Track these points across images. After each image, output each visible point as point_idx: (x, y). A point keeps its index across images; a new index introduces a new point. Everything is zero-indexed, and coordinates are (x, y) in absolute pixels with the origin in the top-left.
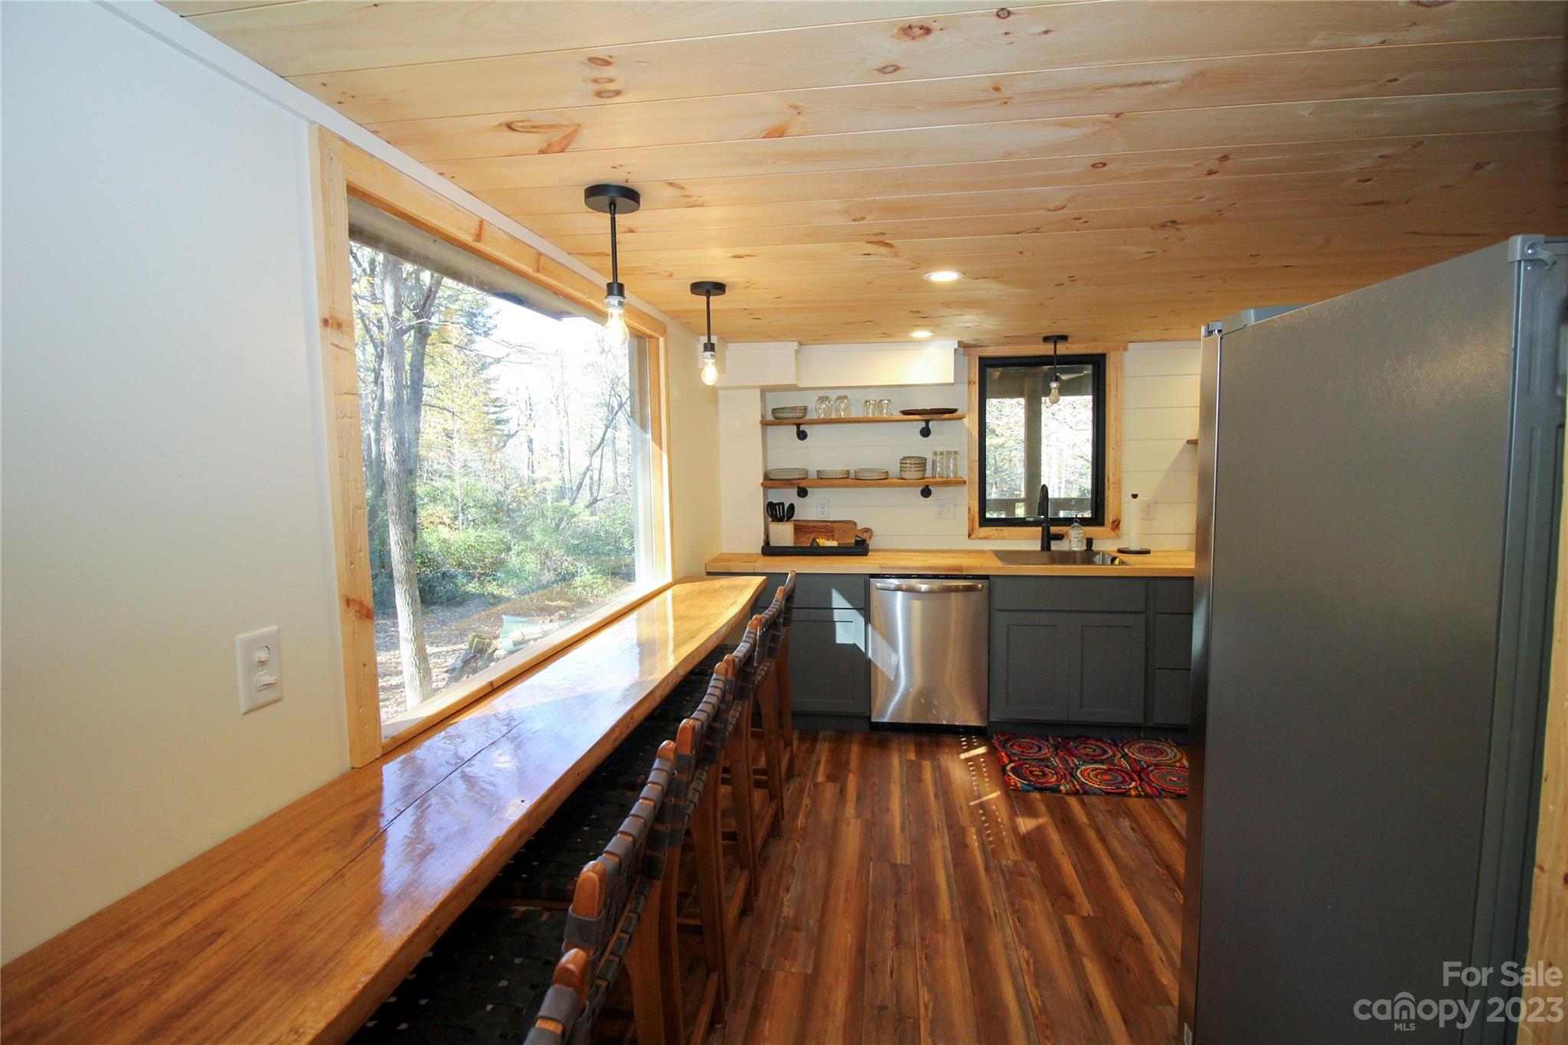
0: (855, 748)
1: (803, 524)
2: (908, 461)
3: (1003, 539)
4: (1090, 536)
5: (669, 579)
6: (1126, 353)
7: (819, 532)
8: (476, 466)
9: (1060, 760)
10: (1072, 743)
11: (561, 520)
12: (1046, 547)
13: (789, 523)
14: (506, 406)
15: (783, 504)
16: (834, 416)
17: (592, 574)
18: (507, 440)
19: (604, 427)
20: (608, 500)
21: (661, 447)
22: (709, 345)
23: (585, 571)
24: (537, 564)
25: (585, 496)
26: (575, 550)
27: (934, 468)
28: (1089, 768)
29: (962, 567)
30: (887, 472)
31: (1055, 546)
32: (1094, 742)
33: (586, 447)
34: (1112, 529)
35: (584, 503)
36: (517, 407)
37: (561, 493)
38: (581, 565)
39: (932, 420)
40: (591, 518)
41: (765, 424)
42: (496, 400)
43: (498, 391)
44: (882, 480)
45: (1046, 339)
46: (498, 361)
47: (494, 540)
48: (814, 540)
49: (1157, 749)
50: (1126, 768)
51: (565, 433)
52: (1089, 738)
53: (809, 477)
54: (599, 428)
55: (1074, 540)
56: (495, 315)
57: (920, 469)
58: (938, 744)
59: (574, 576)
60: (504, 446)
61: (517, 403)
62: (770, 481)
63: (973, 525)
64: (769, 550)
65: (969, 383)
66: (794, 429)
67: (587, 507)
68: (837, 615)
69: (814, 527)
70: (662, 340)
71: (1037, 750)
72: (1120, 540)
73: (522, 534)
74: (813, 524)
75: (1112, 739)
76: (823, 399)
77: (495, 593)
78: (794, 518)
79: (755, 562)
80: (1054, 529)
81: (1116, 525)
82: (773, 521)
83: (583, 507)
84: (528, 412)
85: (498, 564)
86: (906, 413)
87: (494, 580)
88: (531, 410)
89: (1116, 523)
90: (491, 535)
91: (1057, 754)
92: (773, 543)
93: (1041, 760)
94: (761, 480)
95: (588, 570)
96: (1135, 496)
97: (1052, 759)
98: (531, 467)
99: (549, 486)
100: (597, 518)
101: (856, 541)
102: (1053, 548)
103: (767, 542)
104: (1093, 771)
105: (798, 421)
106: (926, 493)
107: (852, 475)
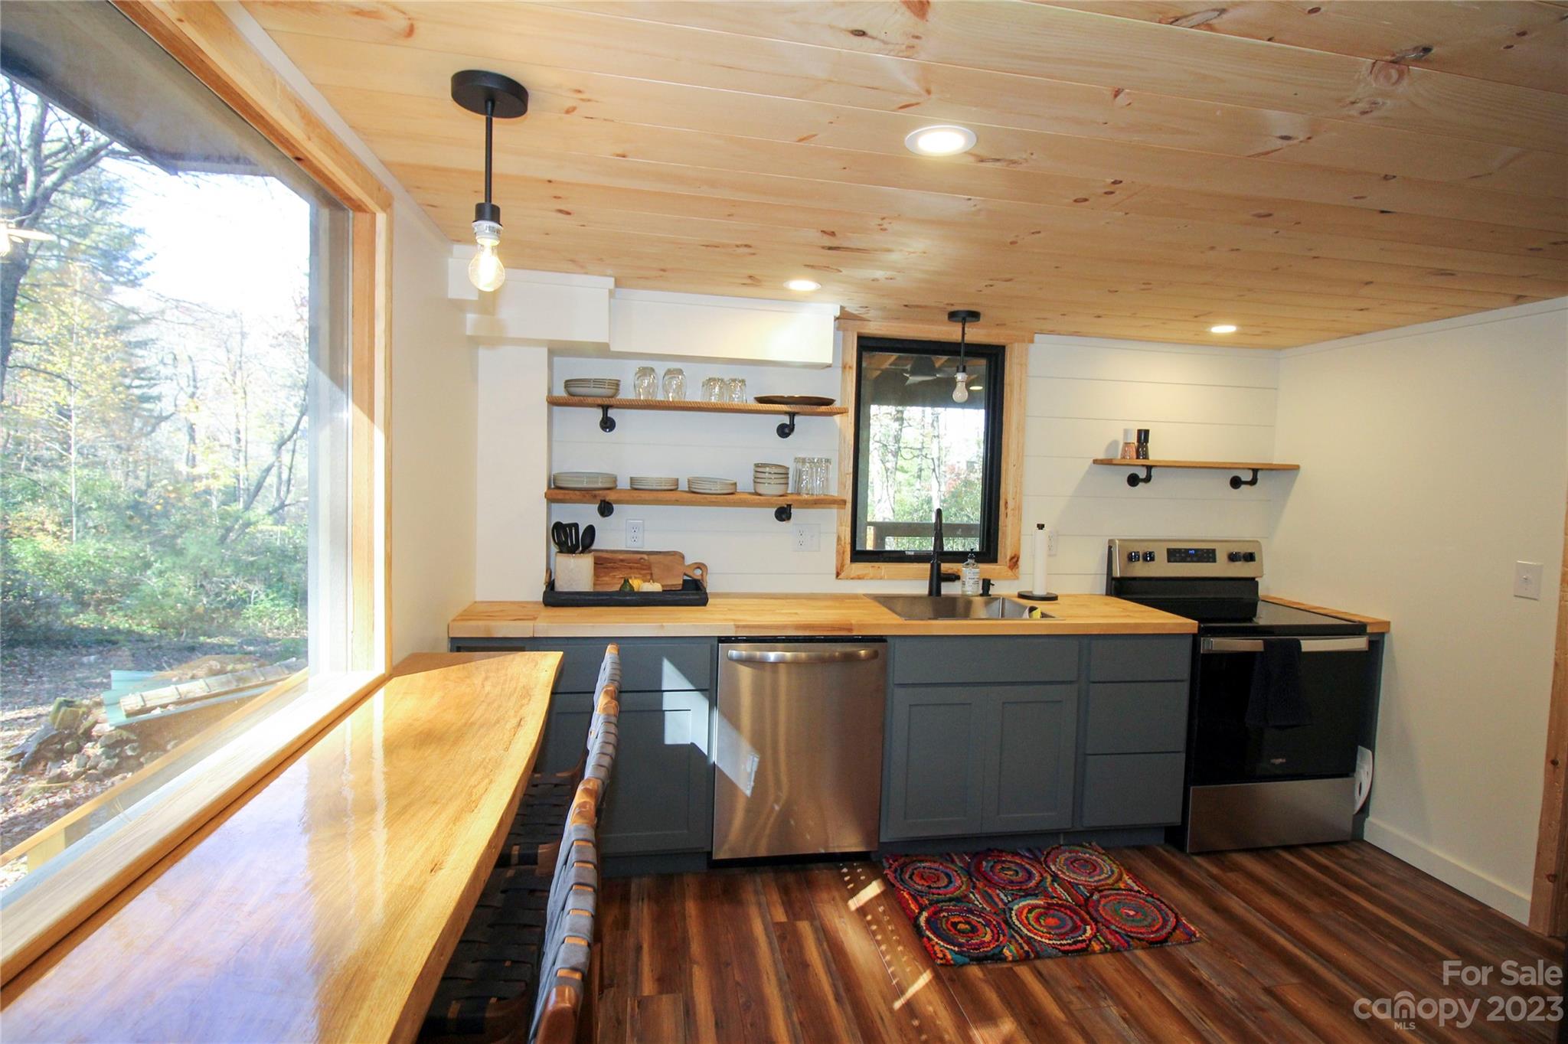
0: (691, 908)
1: (605, 555)
2: (767, 469)
3: (881, 579)
4: (987, 577)
5: (380, 669)
6: (1032, 347)
7: (631, 568)
8: (107, 453)
9: (983, 897)
10: (984, 863)
11: (229, 530)
12: (935, 590)
13: (586, 555)
14: (159, 379)
15: (576, 526)
16: (660, 397)
17: (272, 600)
18: (158, 424)
19: (299, 414)
20: (302, 505)
21: (371, 415)
22: (488, 210)
23: (262, 597)
24: (189, 588)
25: (269, 498)
26: (247, 570)
27: (799, 481)
28: (1024, 907)
29: (851, 624)
30: (735, 484)
31: (947, 589)
32: (1009, 858)
33: (274, 438)
34: (1010, 567)
35: (267, 508)
36: (175, 382)
37: (231, 495)
38: (257, 589)
39: (798, 413)
40: (276, 528)
41: (553, 402)
42: (143, 370)
43: (147, 358)
44: (728, 496)
45: (953, 316)
46: (146, 321)
47: (126, 554)
48: (626, 581)
49: (1086, 861)
50: (1068, 901)
51: (242, 419)
52: (1001, 851)
53: (618, 488)
54: (292, 415)
55: (968, 581)
56: (146, 261)
57: (782, 481)
58: (810, 884)
59: (244, 601)
60: (153, 430)
61: (174, 377)
62: (558, 491)
63: (843, 560)
64: (555, 598)
65: (844, 367)
66: (598, 414)
67: (270, 513)
68: (669, 701)
69: (622, 561)
70: (381, 218)
71: (945, 881)
72: (1016, 582)
73: (170, 546)
74: (621, 557)
75: (1029, 850)
76: (645, 372)
77: (121, 627)
78: (594, 547)
79: (535, 619)
80: (946, 567)
81: (1014, 562)
82: (561, 552)
83: (265, 513)
84: (191, 390)
85: (130, 587)
86: (761, 400)
87: (120, 609)
88: (195, 387)
89: (1014, 560)
90: (124, 548)
91: (974, 887)
92: (561, 586)
93: (957, 900)
94: (545, 489)
95: (267, 596)
96: (1041, 527)
97: (971, 895)
98: (192, 461)
99: (216, 485)
100: (284, 528)
101: (684, 581)
102: (943, 592)
103: (551, 585)
104: (1030, 911)
105: (606, 402)
106: (783, 514)
107: (683, 486)
